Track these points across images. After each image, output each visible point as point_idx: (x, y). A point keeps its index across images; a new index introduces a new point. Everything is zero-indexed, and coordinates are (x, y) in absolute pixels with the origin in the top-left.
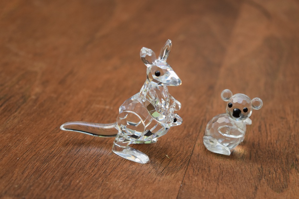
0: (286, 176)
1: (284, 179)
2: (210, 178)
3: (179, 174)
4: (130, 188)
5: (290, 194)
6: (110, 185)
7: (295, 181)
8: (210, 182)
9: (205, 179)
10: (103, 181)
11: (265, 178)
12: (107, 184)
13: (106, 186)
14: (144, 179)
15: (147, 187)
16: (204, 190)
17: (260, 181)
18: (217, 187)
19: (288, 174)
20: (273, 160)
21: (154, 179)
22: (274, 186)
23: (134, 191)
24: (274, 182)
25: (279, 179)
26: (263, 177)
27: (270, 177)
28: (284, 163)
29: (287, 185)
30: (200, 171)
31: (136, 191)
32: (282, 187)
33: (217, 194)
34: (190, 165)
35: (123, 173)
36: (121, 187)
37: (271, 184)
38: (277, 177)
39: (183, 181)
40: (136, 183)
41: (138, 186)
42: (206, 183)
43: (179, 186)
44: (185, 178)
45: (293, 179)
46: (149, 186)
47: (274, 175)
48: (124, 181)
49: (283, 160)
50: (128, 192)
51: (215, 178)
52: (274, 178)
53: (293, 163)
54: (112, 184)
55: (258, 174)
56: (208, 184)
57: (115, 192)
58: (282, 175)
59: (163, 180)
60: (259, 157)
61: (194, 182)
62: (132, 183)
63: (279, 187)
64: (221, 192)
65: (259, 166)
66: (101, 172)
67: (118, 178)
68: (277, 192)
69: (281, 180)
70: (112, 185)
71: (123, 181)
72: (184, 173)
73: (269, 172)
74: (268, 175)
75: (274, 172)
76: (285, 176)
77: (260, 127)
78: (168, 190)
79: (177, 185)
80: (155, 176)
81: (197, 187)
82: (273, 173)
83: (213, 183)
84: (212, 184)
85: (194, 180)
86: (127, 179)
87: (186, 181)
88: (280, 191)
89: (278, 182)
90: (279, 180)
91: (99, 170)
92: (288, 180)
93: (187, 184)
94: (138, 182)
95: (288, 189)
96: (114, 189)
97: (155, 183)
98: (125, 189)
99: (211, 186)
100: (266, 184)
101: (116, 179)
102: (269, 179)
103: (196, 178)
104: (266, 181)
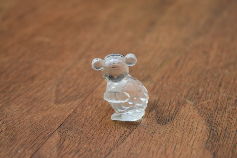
0: (178, 109)
1: (174, 112)
2: (102, 108)
3: (76, 102)
4: (23, 114)
5: (172, 126)
6: (7, 110)
7: (185, 114)
8: (100, 112)
9: (97, 108)
10: (2, 106)
11: (155, 110)
12: (5, 109)
13: (2, 111)
14: (40, 106)
15: (40, 113)
16: (91, 119)
17: (149, 113)
18: (104, 116)
19: (181, 107)
20: (174, 93)
21: (49, 107)
22: (160, 118)
23: (25, 117)
24: (163, 114)
25: (169, 111)
26: (155, 109)
27: (162, 109)
28: (183, 96)
29: (174, 118)
30: (97, 101)
31: (26, 117)
32: (168, 119)
33: (100, 124)
34: (91, 94)
35: (25, 100)
36: (15, 113)
37: (159, 116)
38: (169, 109)
39: (76, 110)
40: (31, 109)
41: (31, 112)
42: (96, 112)
43: (70, 114)
44: (79, 107)
45: (183, 112)
46: (41, 113)
47: (167, 108)
48: (22, 107)
49: (184, 94)
50: (19, 117)
51: (108, 108)
52: (165, 111)
53: (192, 97)
54: (9, 109)
55: (151, 106)
56: (97, 113)
57: (7, 117)
58: (174, 108)
59: (57, 108)
60: (162, 90)
61: (85, 111)
62: (27, 110)
63: (165, 120)
64: (106, 122)
65: (157, 98)
66: (6, 98)
67: (18, 105)
68: (160, 124)
69: (171, 112)
70: (8, 111)
71: (20, 107)
72: (81, 102)
73: (163, 104)
74: (161, 107)
75: (168, 105)
76: (176, 109)
77: (178, 61)
78: (57, 118)
79: (68, 113)
80: (52, 104)
81: (85, 116)
82: (166, 106)
83: (103, 113)
84: (101, 113)
85: (86, 109)
86: (25, 106)
87: (78, 109)
88: (164, 123)
89: (167, 115)
90: (168, 113)
91: (5, 96)
92: (178, 113)
93: (78, 112)
94: (34, 108)
95: (173, 122)
96: (8, 114)
97: (48, 110)
98: (18, 114)
99: (100, 115)
100: (153, 116)
101: (15, 105)
102: (159, 111)
103: (89, 107)
104: (156, 113)
